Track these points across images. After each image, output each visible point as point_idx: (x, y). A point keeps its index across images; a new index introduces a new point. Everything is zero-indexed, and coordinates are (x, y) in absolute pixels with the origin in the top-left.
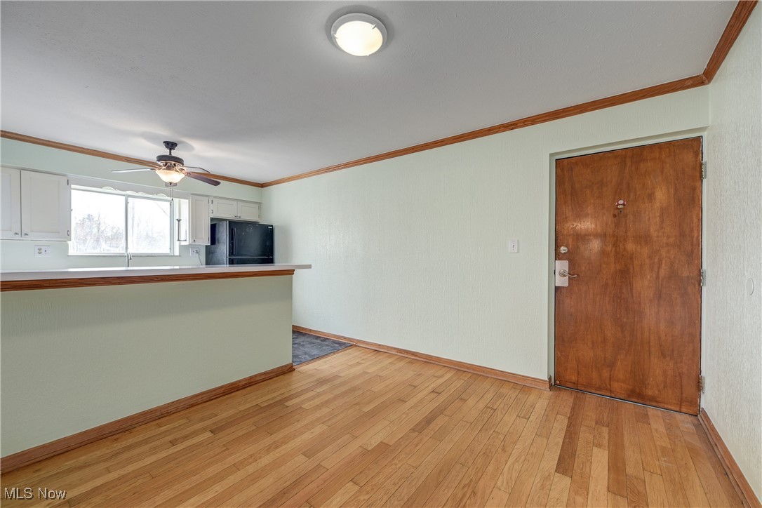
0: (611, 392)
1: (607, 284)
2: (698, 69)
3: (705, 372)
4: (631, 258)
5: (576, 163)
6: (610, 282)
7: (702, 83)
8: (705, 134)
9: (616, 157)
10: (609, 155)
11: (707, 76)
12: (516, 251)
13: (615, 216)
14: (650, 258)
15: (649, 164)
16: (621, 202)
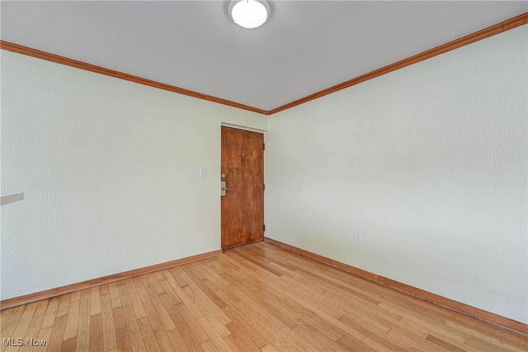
0: (241, 243)
1: (239, 192)
2: (268, 109)
3: (266, 222)
4: (247, 180)
5: (228, 131)
6: (241, 191)
7: (267, 114)
8: (264, 133)
9: (242, 133)
10: (239, 131)
11: (270, 113)
12: (205, 176)
13: (242, 160)
14: (252, 180)
15: (251, 140)
16: (244, 154)
